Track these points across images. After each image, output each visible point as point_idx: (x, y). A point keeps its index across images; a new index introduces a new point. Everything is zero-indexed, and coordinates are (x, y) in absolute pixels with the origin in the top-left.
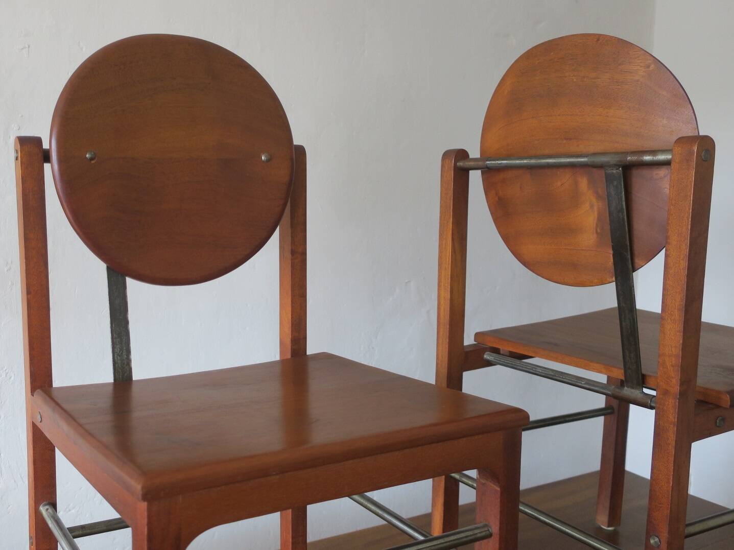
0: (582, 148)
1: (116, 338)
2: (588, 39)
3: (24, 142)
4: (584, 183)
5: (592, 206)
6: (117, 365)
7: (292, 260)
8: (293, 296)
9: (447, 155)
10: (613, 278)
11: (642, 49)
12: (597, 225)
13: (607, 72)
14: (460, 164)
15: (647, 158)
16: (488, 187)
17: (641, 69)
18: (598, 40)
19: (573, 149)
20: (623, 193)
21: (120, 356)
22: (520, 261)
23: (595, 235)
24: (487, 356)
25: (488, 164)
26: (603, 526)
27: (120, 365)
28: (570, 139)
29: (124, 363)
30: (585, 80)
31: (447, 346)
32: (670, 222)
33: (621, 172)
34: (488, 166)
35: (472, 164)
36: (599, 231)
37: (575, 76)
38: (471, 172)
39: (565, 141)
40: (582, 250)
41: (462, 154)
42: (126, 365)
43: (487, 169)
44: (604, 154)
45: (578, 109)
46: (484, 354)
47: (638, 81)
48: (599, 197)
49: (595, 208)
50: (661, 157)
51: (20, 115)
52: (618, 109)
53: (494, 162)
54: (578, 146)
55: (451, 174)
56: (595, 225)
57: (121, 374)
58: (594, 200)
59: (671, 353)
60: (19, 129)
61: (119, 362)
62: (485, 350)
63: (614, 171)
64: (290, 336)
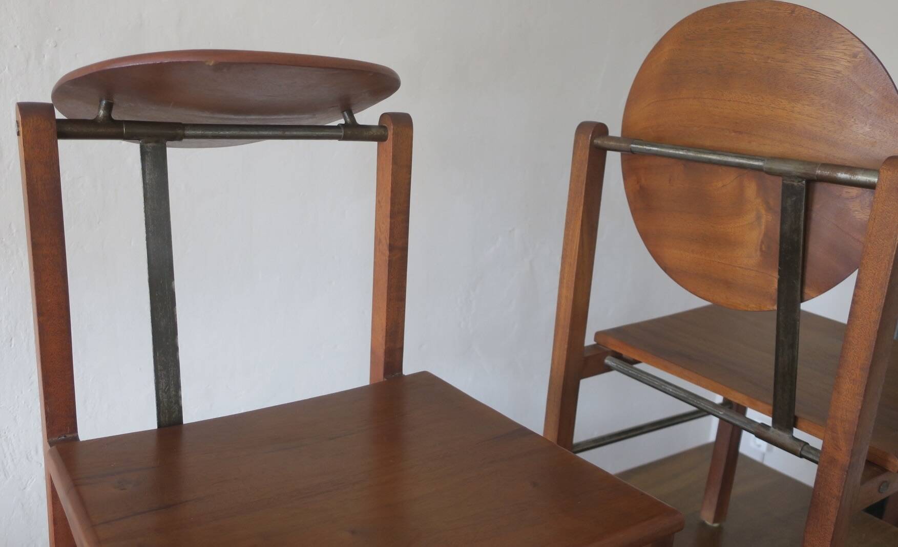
0: (754, 146)
1: (161, 370)
2: (779, 10)
3: (27, 111)
4: (751, 189)
5: (759, 218)
6: (162, 405)
7: (389, 256)
8: (389, 300)
9: (583, 127)
10: (774, 306)
11: (849, 31)
12: (762, 242)
13: (799, 56)
14: (598, 141)
15: (842, 175)
16: (628, 171)
17: (845, 57)
18: (793, 12)
19: (743, 145)
20: (803, 211)
21: (166, 393)
22: (660, 265)
23: (758, 253)
24: (608, 361)
25: (633, 147)
26: (708, 521)
27: (166, 404)
28: (741, 133)
29: (172, 402)
30: (769, 61)
31: (565, 352)
32: (864, 261)
33: (804, 186)
34: (632, 149)
35: (612, 144)
36: (764, 249)
37: (756, 55)
38: (609, 153)
39: (733, 134)
40: (740, 267)
41: (600, 129)
42: (175, 404)
43: (630, 153)
44: (783, 159)
45: (755, 97)
46: (605, 358)
47: (839, 72)
48: (769, 209)
49: (763, 221)
50: (861, 178)
51: (57, 29)
52: (807, 105)
53: (641, 147)
54: (750, 142)
55: (585, 154)
56: (760, 241)
57: (167, 416)
58: (763, 212)
59: (845, 417)
60: (56, 46)
61: (165, 400)
62: (606, 354)
63: (795, 184)
64: (384, 348)
